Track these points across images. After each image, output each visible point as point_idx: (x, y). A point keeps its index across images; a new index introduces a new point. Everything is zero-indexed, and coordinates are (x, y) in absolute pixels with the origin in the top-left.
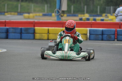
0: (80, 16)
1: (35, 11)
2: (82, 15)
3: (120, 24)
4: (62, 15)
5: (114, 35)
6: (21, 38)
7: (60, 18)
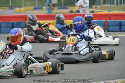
0: (71, 8)
1: (26, 5)
2: (73, 8)
3: (110, 15)
4: (53, 8)
5: (104, 26)
7: (51, 11)
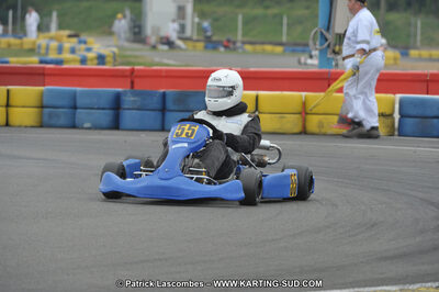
4: (336, 49)
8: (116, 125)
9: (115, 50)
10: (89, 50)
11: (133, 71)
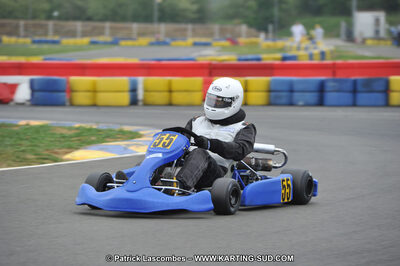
6: (354, 104)
8: (321, 103)
9: (332, 48)
10: (315, 48)
11: (334, 64)
